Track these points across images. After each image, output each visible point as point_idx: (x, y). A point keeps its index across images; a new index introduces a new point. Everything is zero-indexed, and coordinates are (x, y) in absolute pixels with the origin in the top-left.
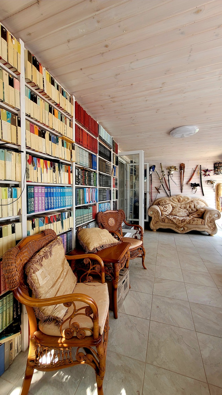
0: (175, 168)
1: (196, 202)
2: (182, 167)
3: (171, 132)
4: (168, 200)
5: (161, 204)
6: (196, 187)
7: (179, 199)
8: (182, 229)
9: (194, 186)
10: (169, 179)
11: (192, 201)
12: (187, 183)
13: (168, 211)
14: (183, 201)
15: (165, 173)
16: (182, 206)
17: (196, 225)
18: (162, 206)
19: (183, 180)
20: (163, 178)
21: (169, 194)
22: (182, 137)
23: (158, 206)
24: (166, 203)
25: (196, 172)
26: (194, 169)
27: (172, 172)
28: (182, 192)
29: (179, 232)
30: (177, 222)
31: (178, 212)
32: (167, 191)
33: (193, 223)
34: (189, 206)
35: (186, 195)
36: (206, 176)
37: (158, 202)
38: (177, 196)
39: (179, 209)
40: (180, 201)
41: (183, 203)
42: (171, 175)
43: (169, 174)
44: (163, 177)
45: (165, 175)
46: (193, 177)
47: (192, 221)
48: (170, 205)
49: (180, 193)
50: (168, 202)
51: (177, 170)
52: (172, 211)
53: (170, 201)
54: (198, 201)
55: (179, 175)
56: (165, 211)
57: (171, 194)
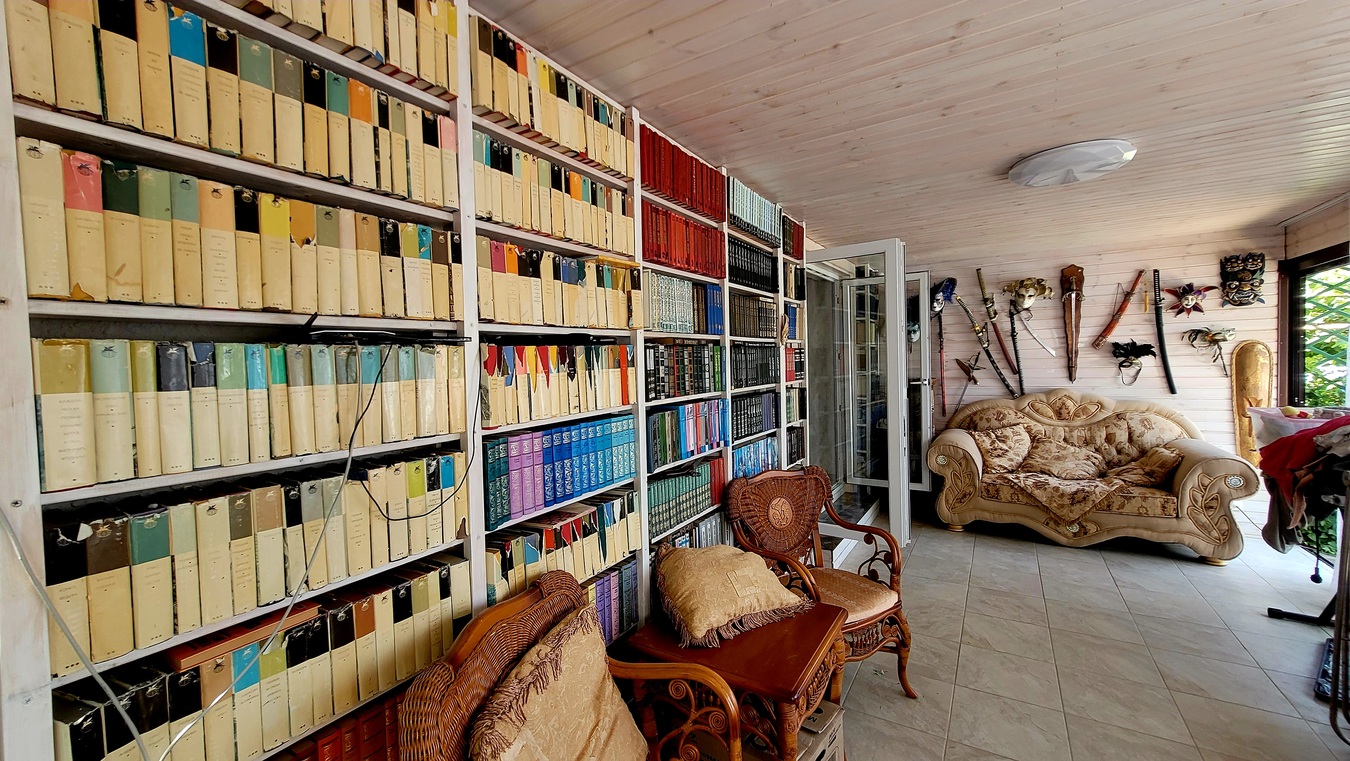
0: (1040, 286)
1: (1137, 417)
2: (1071, 280)
3: (1013, 169)
4: (1010, 408)
5: (983, 424)
6: (1137, 356)
7: (1059, 404)
8: (1075, 528)
9: (1128, 353)
10: (1013, 329)
11: (1119, 416)
12: (1096, 344)
13: (1010, 454)
14: (1076, 415)
15: (996, 307)
16: (1076, 433)
17: (1140, 515)
18: (988, 435)
19: (1078, 331)
20: (989, 325)
21: (1013, 385)
22: (1068, 180)
23: (971, 434)
24: (1005, 422)
25: (1133, 299)
26: (1126, 287)
27: (1028, 303)
28: (1071, 378)
29: (1063, 540)
30: (1051, 499)
31: (1058, 458)
32: (1007, 373)
33: (1122, 506)
34: (1104, 436)
35: (1089, 392)
36: (1184, 314)
37: (971, 417)
38: (1049, 392)
39: (1058, 447)
40: (1065, 415)
41: (1078, 422)
42: (1024, 314)
43: (1015, 307)
44: (988, 320)
45: (996, 313)
46: (1124, 319)
47: (1117, 501)
48: (1020, 429)
49: (1064, 383)
50: (1011, 417)
51: (1047, 292)
52: (1029, 455)
53: (1020, 415)
54: (1147, 415)
55: (1060, 313)
56: (1000, 452)
57: (1026, 385)
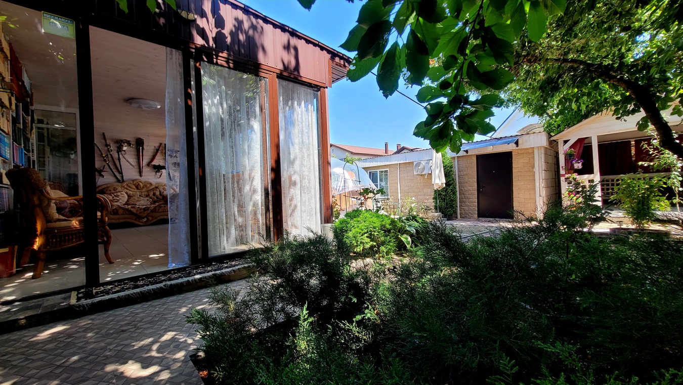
0: (129, 144)
1: (162, 187)
2: (140, 143)
3: (129, 100)
4: (119, 186)
6: (161, 170)
7: (137, 184)
8: (145, 220)
9: (158, 168)
10: (119, 157)
11: (157, 188)
12: (148, 165)
13: (121, 201)
14: (143, 188)
15: (112, 148)
16: (143, 193)
17: (164, 212)
18: (111, 195)
19: (142, 160)
20: (109, 156)
21: (119, 178)
23: (104, 195)
24: (117, 191)
25: (159, 151)
26: (157, 148)
27: (125, 148)
28: (141, 176)
29: (142, 224)
30: (137, 211)
31: (138, 201)
32: (117, 174)
33: (159, 210)
34: (152, 193)
35: (147, 180)
37: (102, 190)
38: (133, 180)
39: (138, 198)
40: (139, 188)
41: (144, 190)
42: (123, 152)
43: (119, 150)
44: (108, 153)
45: (111, 151)
46: (156, 157)
47: (157, 208)
48: (124, 193)
49: (138, 177)
50: (120, 189)
51: (132, 145)
52: (128, 201)
53: (123, 188)
54: (164, 187)
55: (136, 153)
56: (116, 200)
57: (124, 178)
